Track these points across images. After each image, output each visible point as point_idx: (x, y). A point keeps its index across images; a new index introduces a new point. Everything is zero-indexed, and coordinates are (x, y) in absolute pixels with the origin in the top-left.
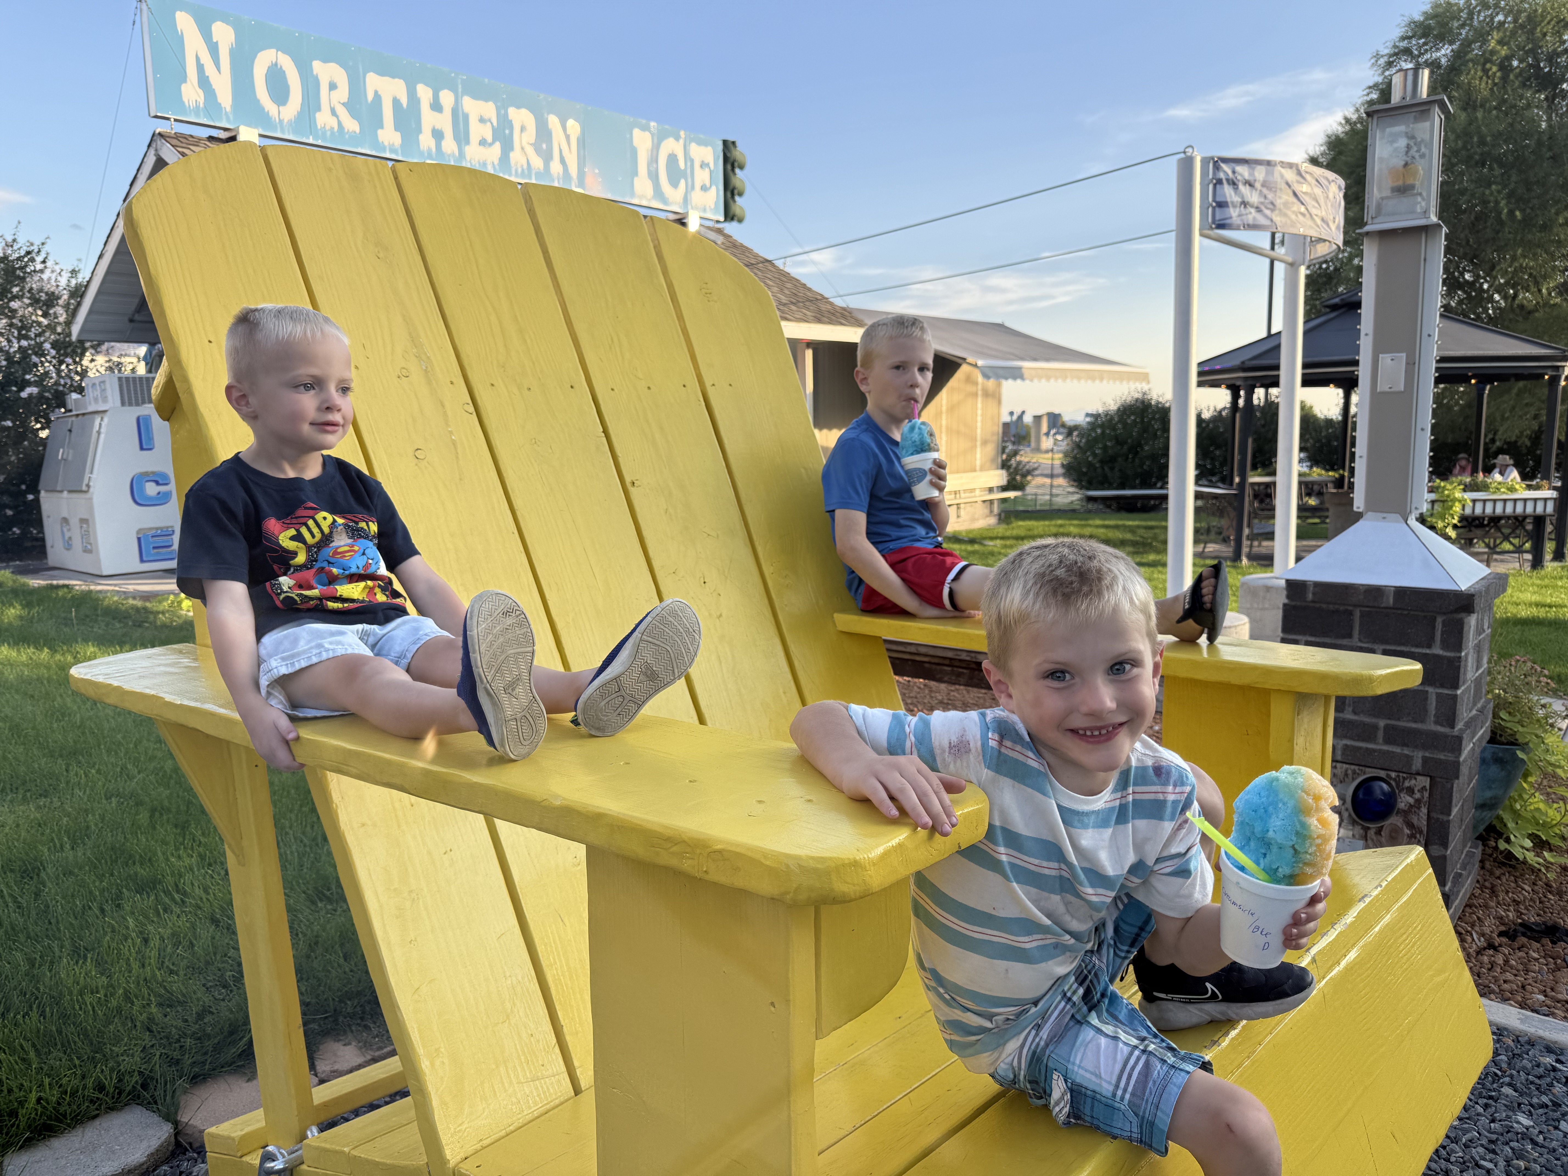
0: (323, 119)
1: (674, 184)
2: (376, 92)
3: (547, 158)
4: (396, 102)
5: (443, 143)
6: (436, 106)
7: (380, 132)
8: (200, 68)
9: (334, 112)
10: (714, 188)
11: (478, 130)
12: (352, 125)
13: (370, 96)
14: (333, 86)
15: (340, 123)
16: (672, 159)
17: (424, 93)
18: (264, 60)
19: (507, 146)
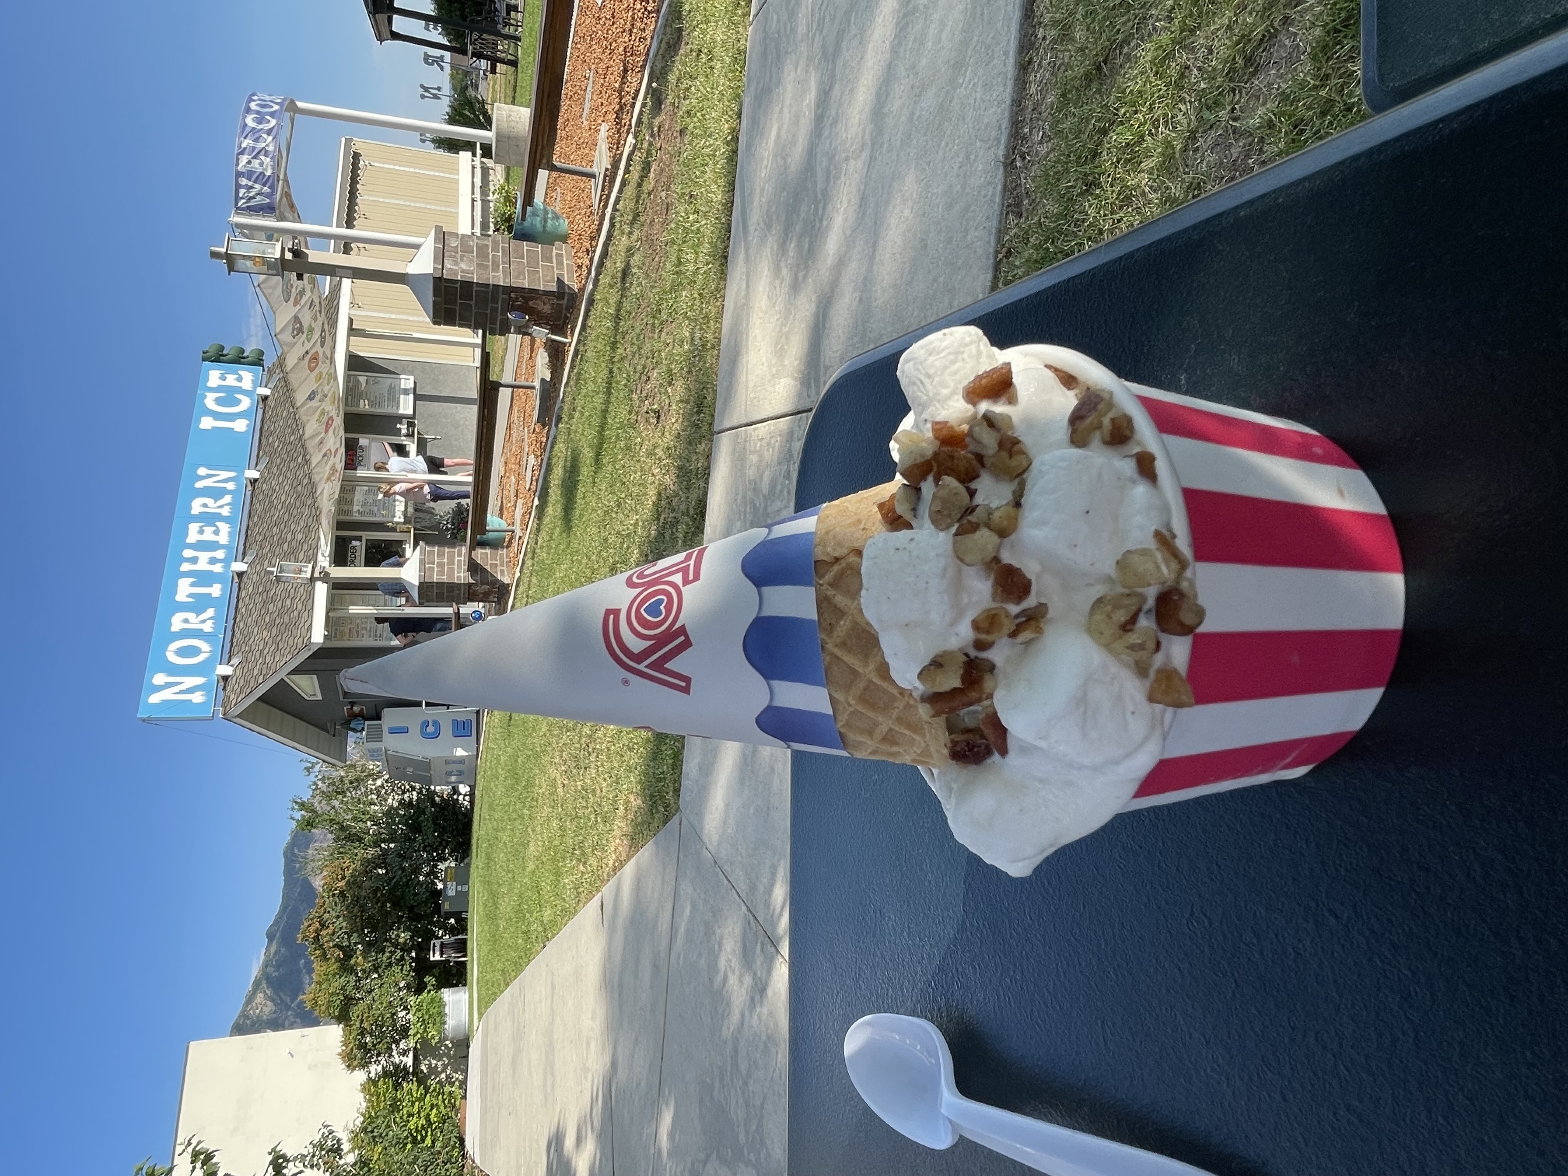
0: (208, 627)
1: (238, 402)
2: (188, 596)
3: (223, 492)
4: (193, 585)
5: (218, 557)
6: (194, 560)
7: (213, 596)
8: (181, 692)
9: (203, 622)
10: (240, 372)
11: (208, 535)
12: (210, 612)
13: (190, 600)
14: (186, 621)
15: (209, 619)
16: (218, 401)
17: (185, 567)
18: (172, 658)
19: (219, 517)
